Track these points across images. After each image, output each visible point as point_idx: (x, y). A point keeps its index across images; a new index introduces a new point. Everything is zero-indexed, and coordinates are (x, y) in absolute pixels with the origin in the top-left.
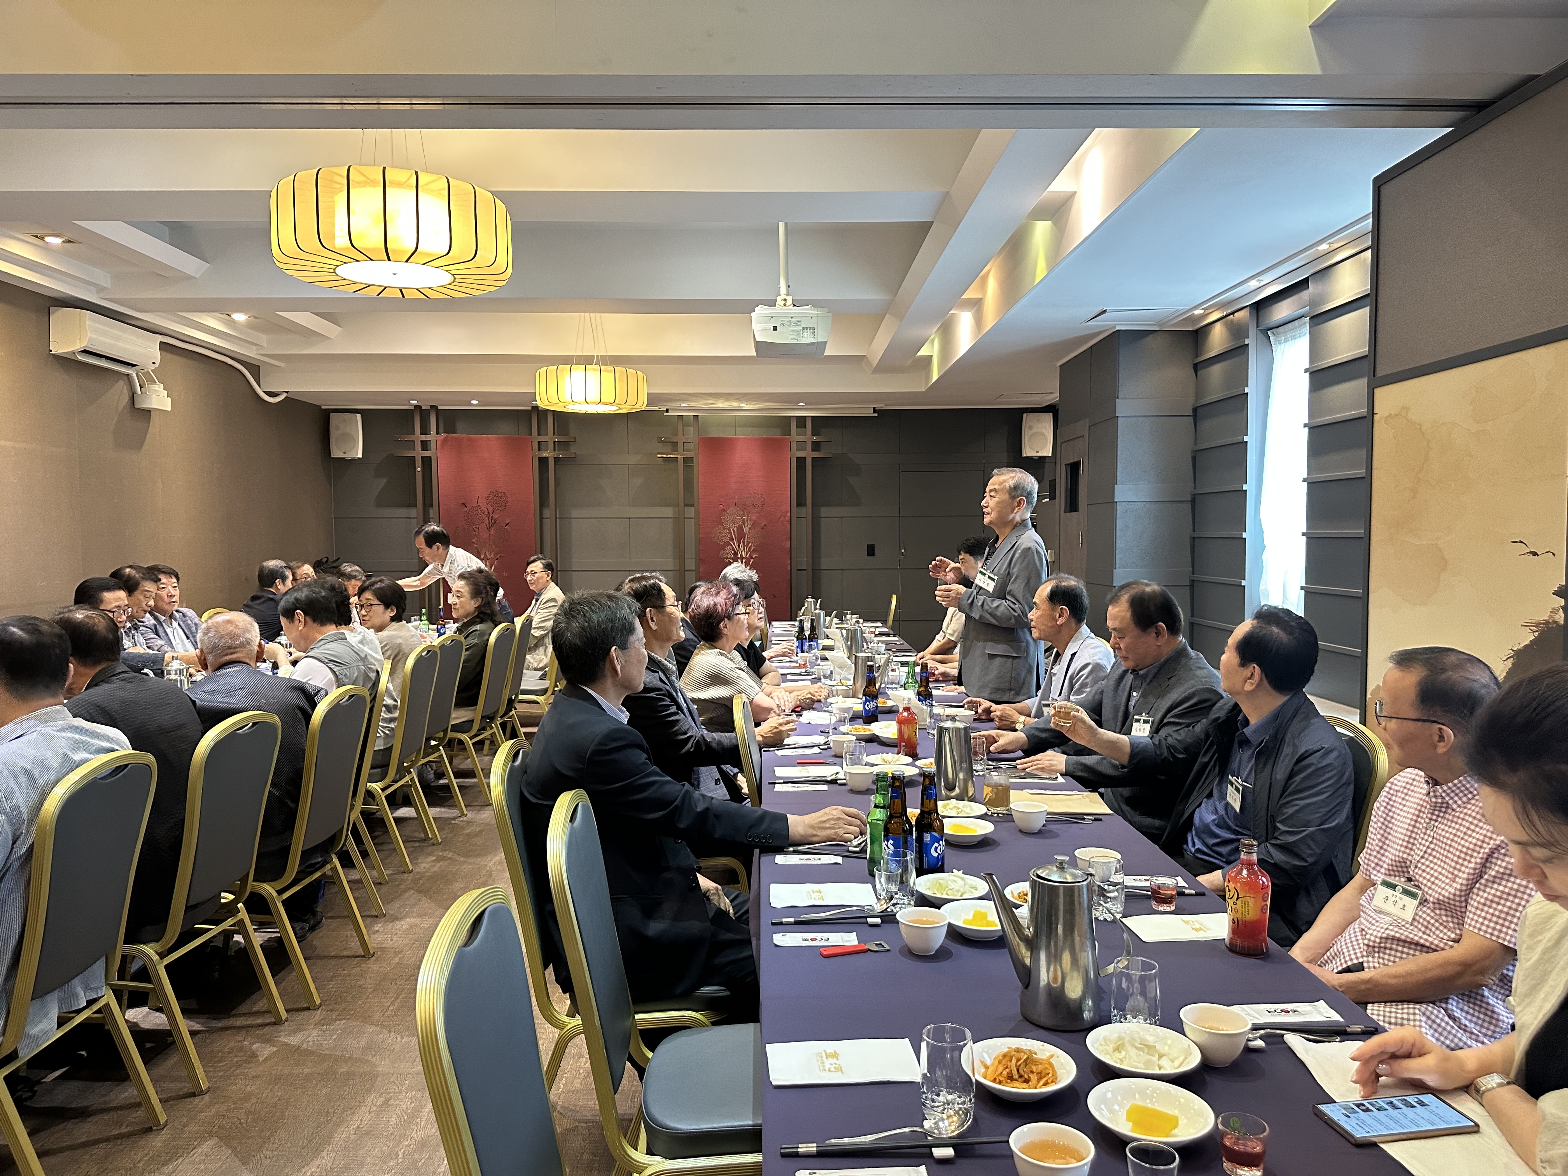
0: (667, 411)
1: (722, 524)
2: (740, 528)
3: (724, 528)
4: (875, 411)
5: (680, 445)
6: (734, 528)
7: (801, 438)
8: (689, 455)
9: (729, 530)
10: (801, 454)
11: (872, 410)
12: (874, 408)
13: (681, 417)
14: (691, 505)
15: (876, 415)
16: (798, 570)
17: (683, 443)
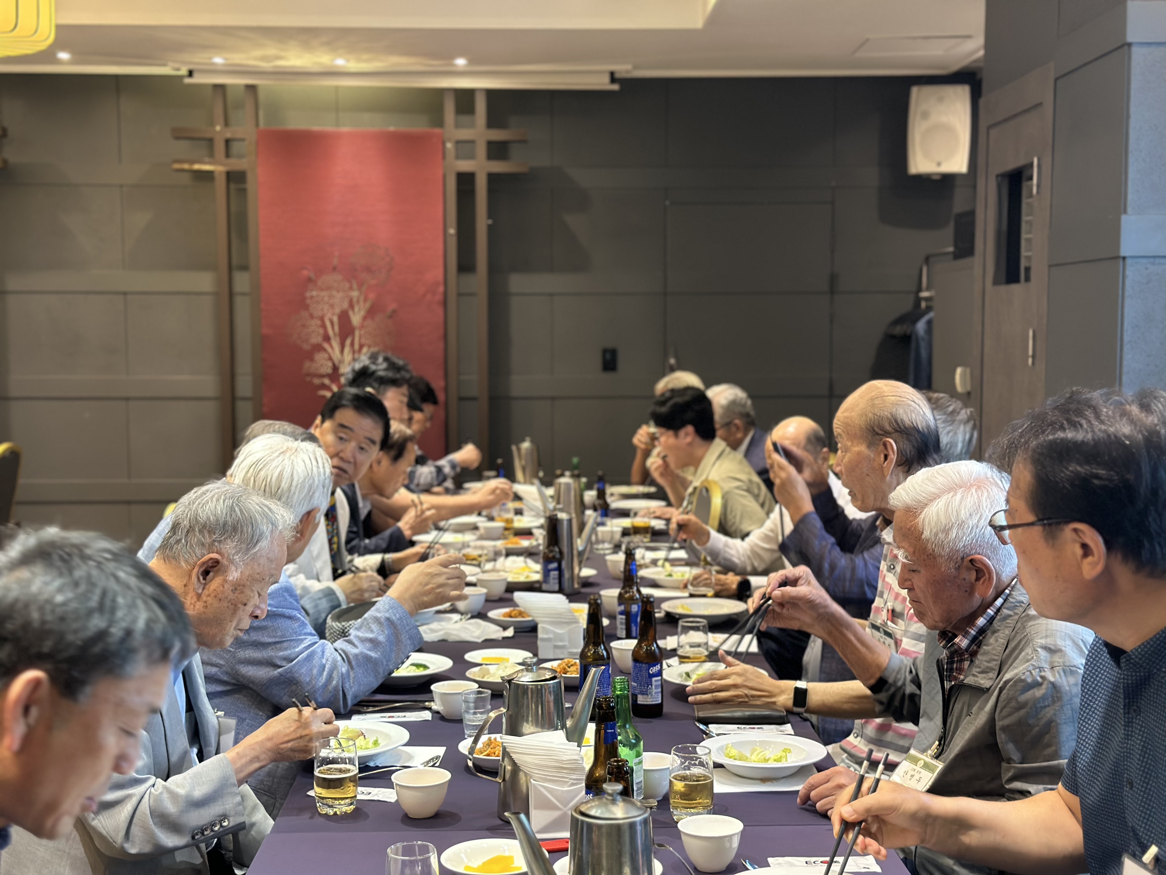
0: (191, 73)
1: (306, 307)
2: (344, 318)
3: (312, 317)
4: (613, 79)
5: (220, 147)
6: (332, 317)
7: (465, 134)
8: (236, 164)
9: (322, 319)
10: (465, 166)
11: (607, 79)
12: (612, 74)
13: (220, 88)
14: (244, 268)
15: (616, 87)
16: (461, 399)
17: (228, 142)
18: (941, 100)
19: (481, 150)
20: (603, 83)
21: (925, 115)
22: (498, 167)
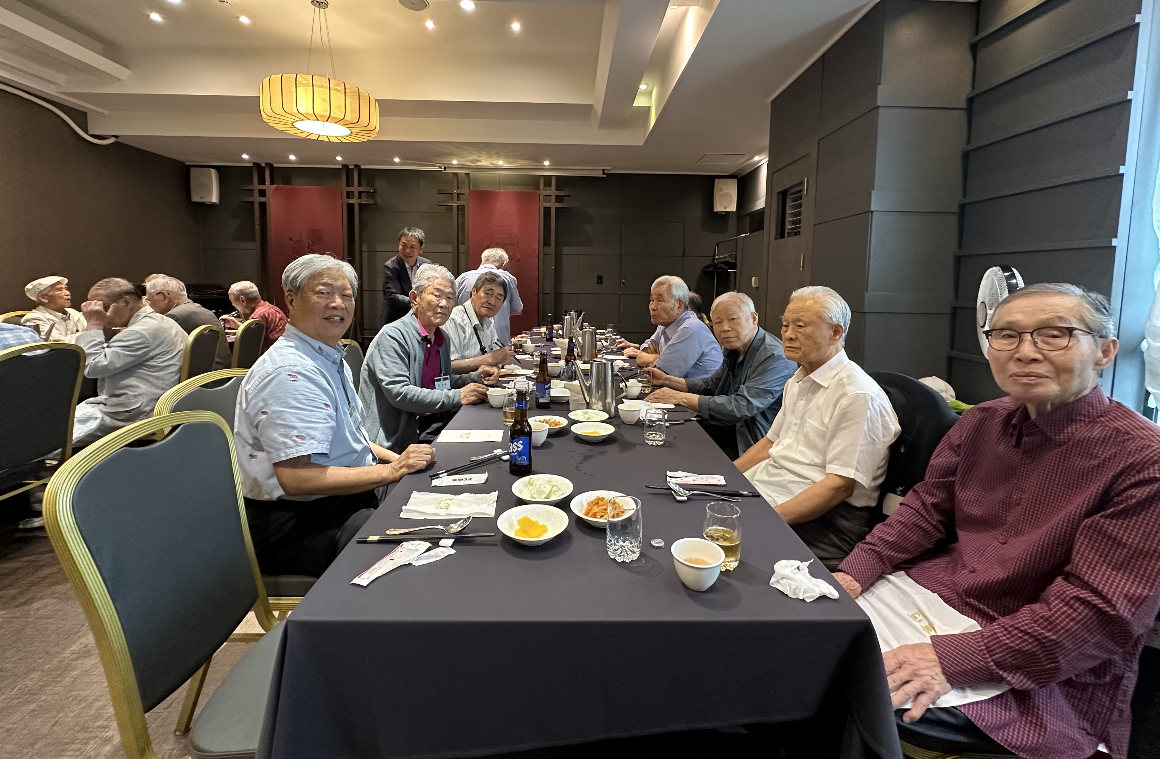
0: (445, 169)
4: (604, 173)
5: (455, 196)
7: (547, 193)
8: (460, 203)
10: (547, 205)
11: (601, 172)
12: (604, 170)
13: (456, 174)
14: (463, 243)
15: (605, 176)
16: (544, 294)
17: (458, 194)
18: (726, 184)
19: (553, 199)
20: (600, 174)
21: (721, 189)
22: (559, 205)
